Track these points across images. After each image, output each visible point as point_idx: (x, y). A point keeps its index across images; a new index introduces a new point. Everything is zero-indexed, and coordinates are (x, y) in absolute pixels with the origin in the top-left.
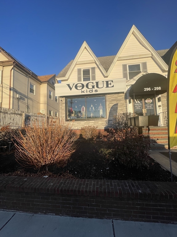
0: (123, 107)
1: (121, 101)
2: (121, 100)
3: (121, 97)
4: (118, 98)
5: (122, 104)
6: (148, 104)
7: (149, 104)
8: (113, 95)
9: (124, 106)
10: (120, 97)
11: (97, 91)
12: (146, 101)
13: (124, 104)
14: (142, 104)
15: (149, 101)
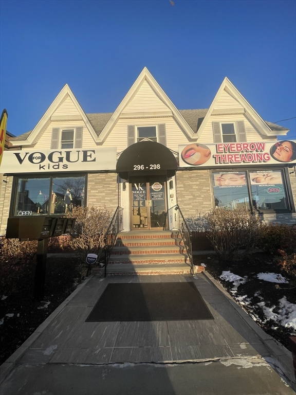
0: (113, 196)
1: (111, 186)
2: (111, 184)
3: (112, 178)
4: (106, 180)
5: (111, 190)
6: (156, 192)
7: (158, 192)
8: (97, 174)
9: (115, 195)
10: (109, 178)
11: (67, 167)
12: (153, 187)
13: (115, 190)
14: (146, 192)
15: (157, 186)
